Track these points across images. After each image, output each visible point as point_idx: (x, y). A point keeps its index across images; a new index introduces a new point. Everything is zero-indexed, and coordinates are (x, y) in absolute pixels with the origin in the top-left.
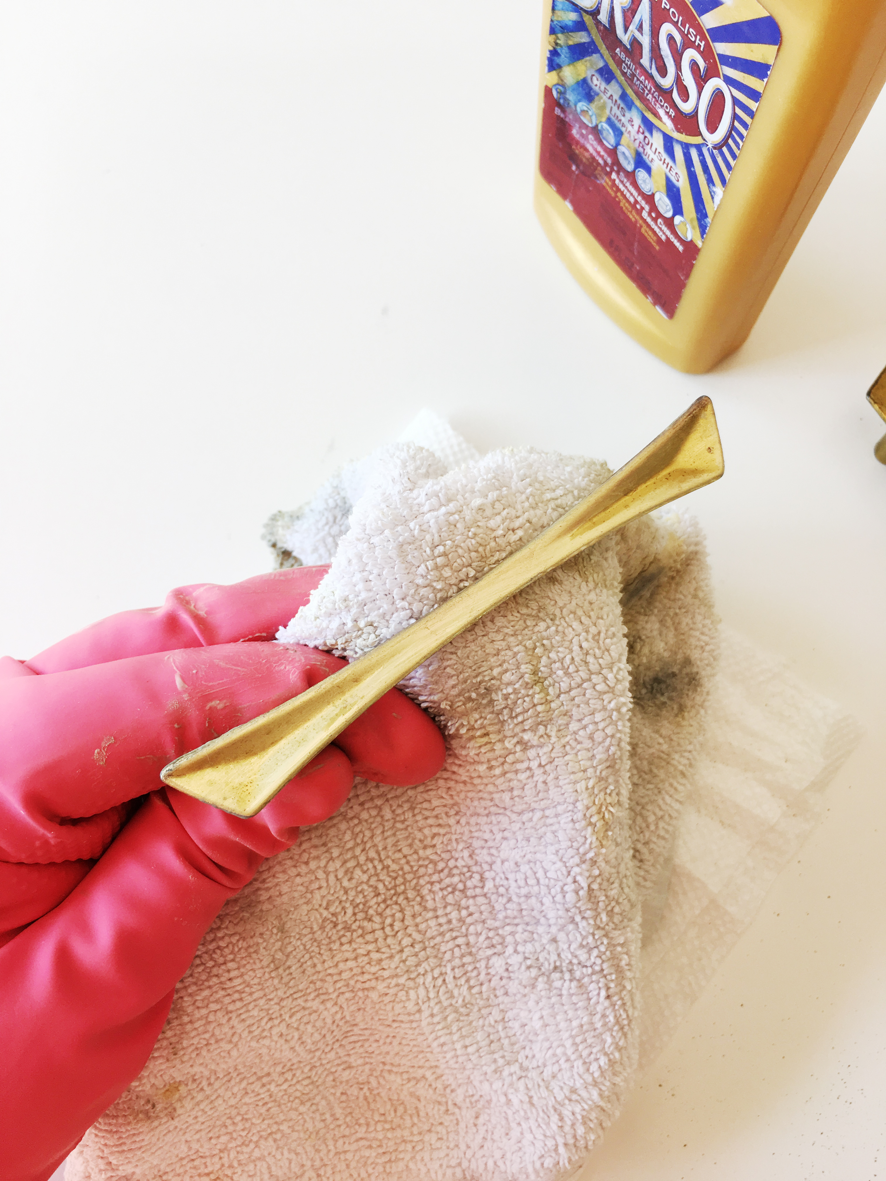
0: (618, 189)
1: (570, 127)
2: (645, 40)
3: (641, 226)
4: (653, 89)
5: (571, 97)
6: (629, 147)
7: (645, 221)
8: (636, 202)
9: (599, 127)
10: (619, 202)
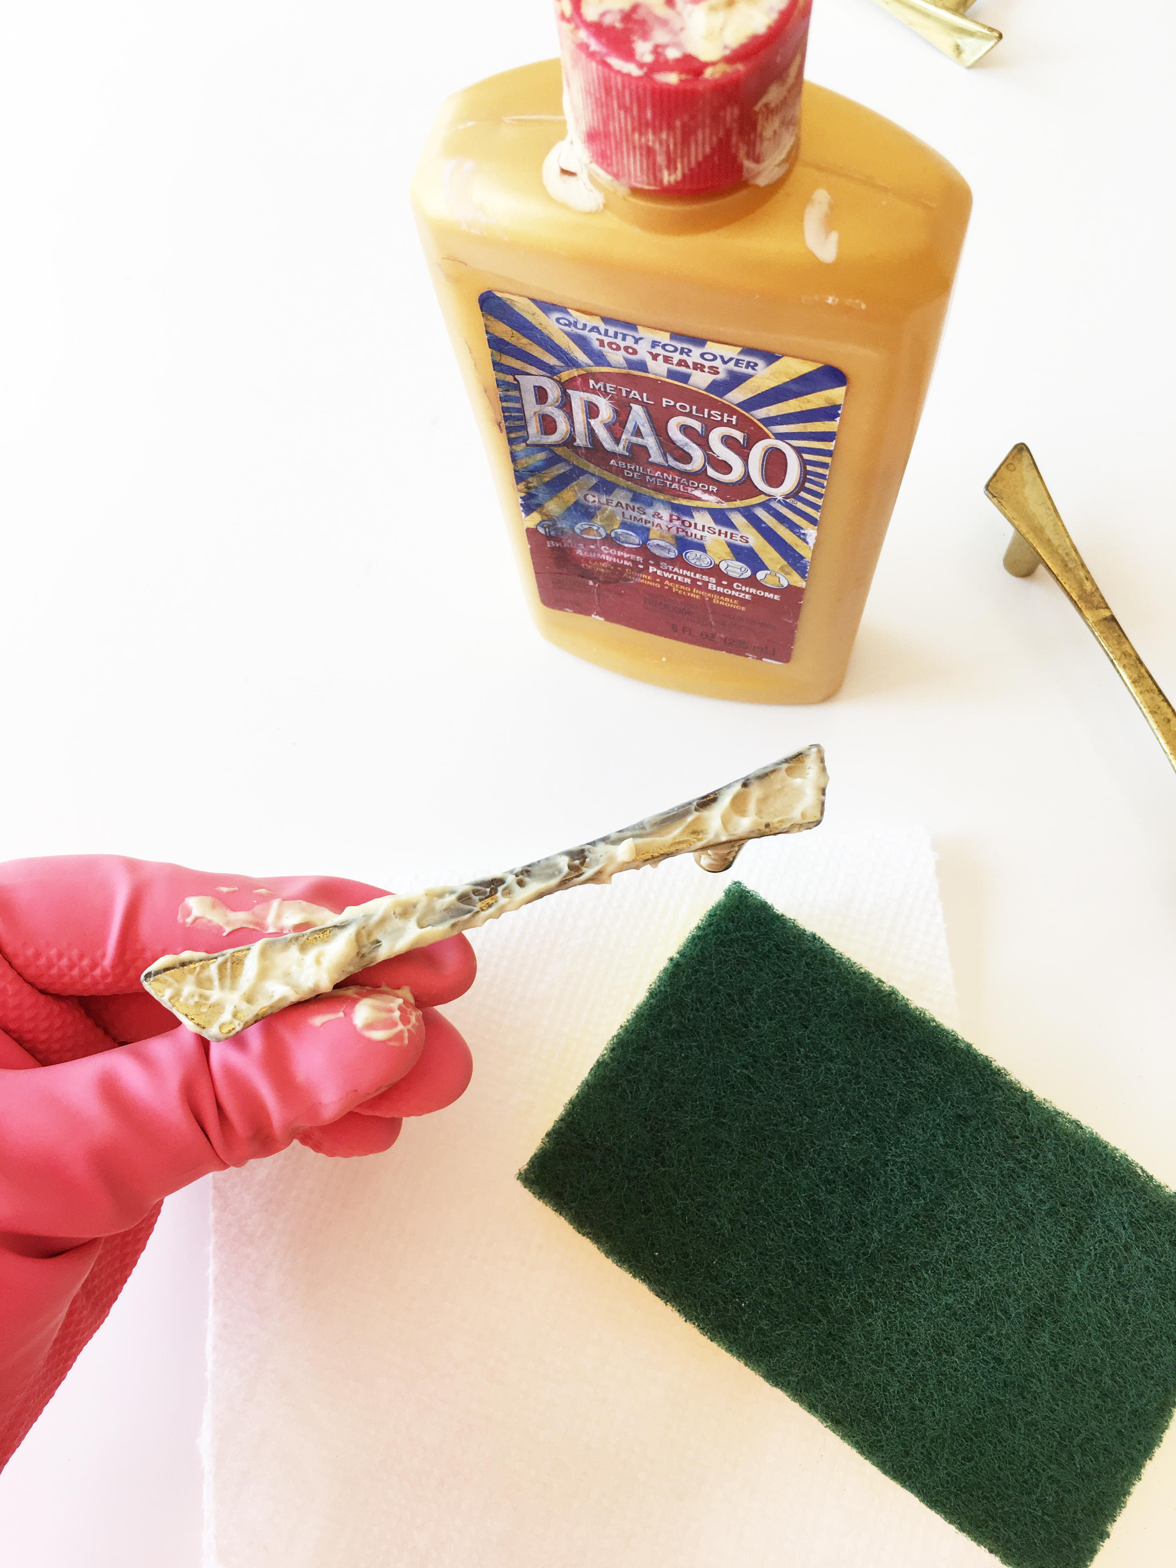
0: (663, 578)
1: (572, 550)
2: (650, 441)
3: (711, 599)
4: (677, 478)
5: (563, 525)
6: (662, 538)
7: (715, 592)
8: (694, 581)
9: (613, 535)
10: (671, 588)
